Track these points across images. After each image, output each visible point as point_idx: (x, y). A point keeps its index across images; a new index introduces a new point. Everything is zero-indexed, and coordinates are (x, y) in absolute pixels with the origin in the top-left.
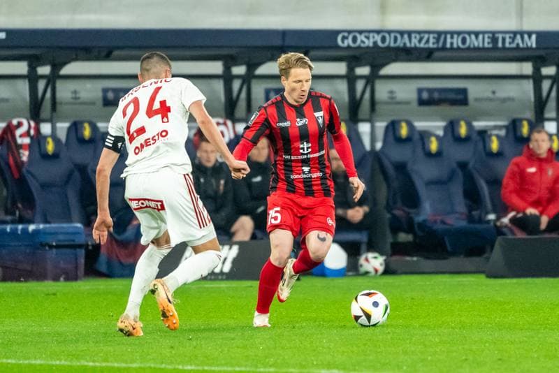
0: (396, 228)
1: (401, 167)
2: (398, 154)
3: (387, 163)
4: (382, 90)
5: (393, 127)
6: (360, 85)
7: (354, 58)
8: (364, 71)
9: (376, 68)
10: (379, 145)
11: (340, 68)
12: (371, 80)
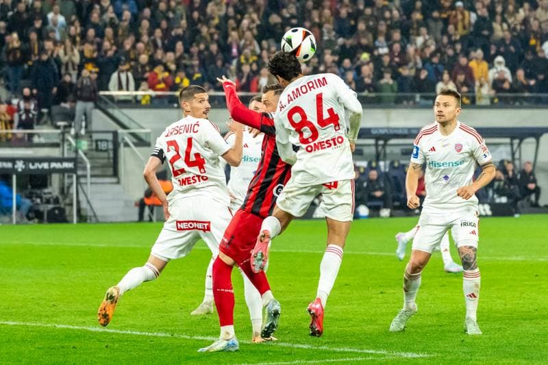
0: (394, 200)
1: (395, 178)
2: (395, 173)
3: (390, 176)
4: (388, 150)
5: (392, 163)
6: (380, 148)
7: (378, 138)
8: (381, 142)
9: (386, 141)
10: (387, 170)
11: (372, 141)
12: (384, 146)
